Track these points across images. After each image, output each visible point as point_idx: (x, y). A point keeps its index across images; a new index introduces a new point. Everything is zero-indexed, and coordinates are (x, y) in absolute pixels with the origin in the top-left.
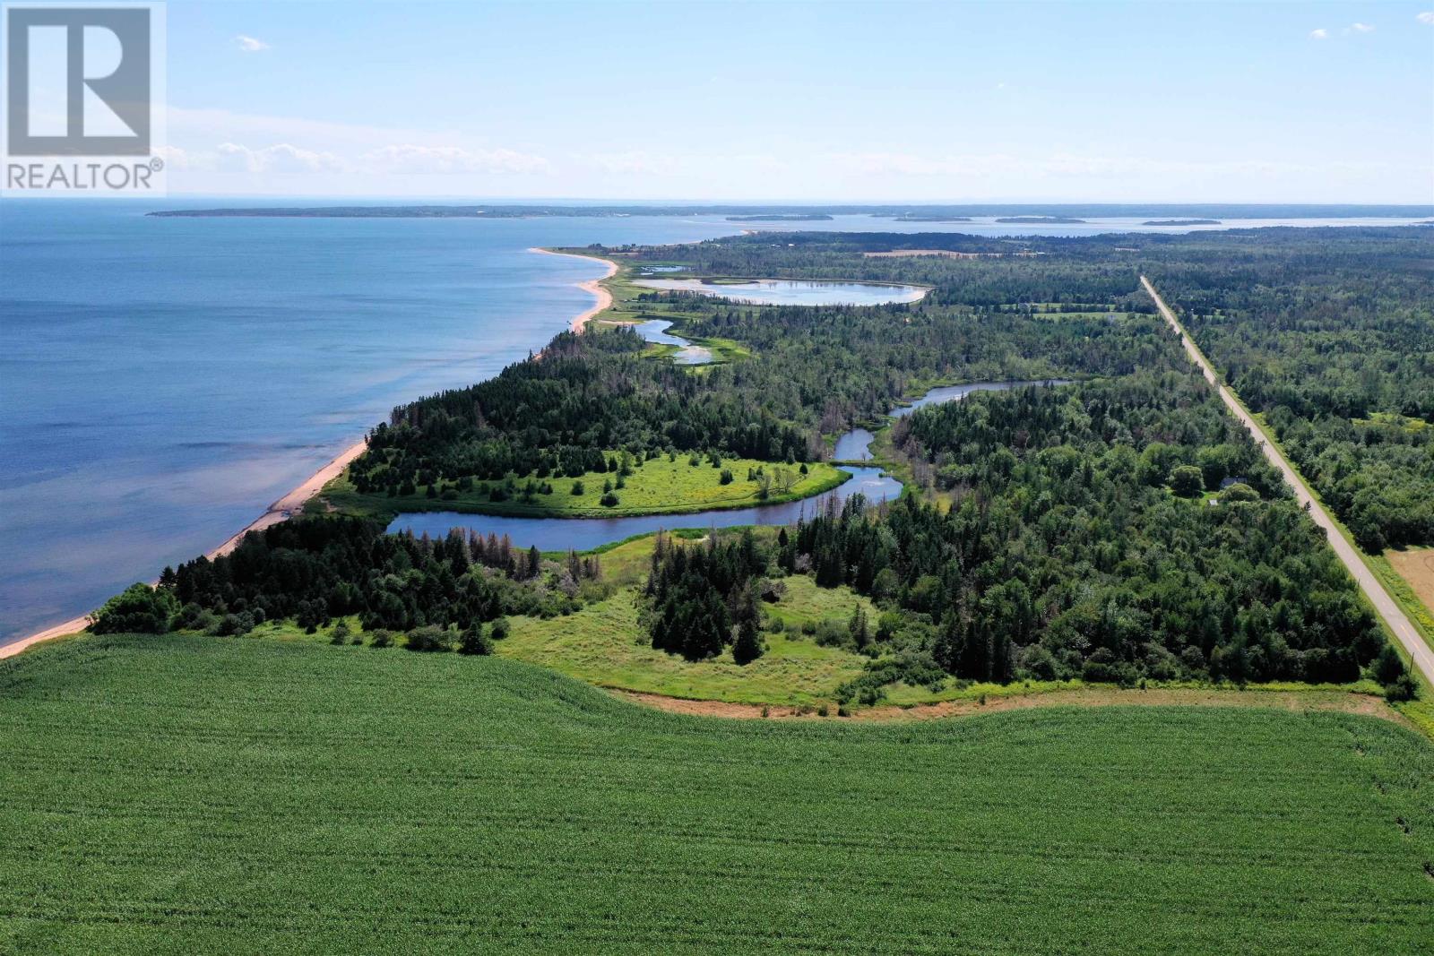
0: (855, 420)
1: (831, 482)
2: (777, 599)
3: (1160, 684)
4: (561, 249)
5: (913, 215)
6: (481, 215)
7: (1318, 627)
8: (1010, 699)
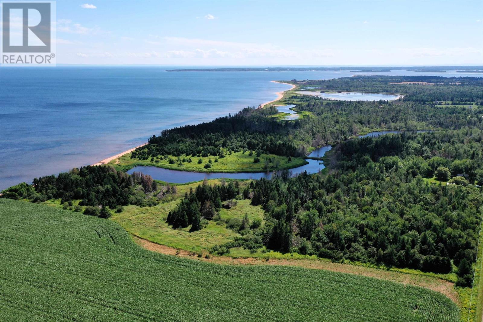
0: (329, 142)
1: (297, 164)
2: (229, 208)
3: (351, 262)
4: (281, 81)
5: (424, 70)
6: (267, 71)
7: (441, 245)
8: (281, 261)
